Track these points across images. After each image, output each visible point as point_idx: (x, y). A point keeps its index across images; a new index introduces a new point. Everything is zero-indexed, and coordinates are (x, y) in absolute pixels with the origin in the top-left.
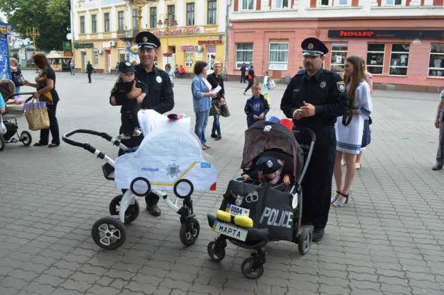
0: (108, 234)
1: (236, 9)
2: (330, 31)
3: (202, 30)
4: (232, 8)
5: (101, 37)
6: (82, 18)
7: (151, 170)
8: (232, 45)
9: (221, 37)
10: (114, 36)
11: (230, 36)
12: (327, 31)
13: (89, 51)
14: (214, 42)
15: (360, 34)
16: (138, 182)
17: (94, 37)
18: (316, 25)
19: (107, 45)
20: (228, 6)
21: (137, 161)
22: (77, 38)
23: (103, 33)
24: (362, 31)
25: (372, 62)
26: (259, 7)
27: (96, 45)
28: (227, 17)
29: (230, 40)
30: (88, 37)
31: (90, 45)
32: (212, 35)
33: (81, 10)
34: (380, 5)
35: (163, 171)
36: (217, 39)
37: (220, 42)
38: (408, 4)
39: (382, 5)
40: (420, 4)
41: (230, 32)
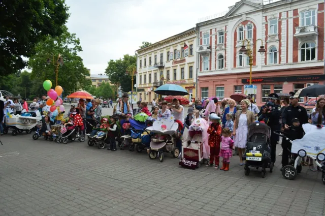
0: (289, 173)
1: (201, 70)
2: (242, 80)
3: (187, 81)
4: (199, 70)
5: (147, 86)
6: (141, 76)
7: (307, 147)
8: (199, 88)
9: (194, 85)
10: (152, 85)
11: (198, 84)
12: (241, 80)
13: (143, 93)
14: (191, 87)
15: (256, 81)
16: (301, 151)
17: (145, 86)
18: (236, 77)
19: (149, 90)
20: (197, 69)
21: (302, 143)
22: (138, 87)
23: (149, 84)
24: (257, 79)
25: (266, 95)
26: (210, 69)
27: (146, 90)
28: (197, 74)
29: (198, 86)
30: (143, 86)
31: (143, 90)
32: (191, 84)
33: (141, 72)
34: (266, 64)
35: (313, 148)
36: (193, 86)
37: (194, 87)
38: (280, 63)
39: (267, 64)
40: (285, 62)
41: (198, 82)
